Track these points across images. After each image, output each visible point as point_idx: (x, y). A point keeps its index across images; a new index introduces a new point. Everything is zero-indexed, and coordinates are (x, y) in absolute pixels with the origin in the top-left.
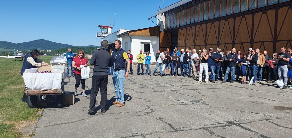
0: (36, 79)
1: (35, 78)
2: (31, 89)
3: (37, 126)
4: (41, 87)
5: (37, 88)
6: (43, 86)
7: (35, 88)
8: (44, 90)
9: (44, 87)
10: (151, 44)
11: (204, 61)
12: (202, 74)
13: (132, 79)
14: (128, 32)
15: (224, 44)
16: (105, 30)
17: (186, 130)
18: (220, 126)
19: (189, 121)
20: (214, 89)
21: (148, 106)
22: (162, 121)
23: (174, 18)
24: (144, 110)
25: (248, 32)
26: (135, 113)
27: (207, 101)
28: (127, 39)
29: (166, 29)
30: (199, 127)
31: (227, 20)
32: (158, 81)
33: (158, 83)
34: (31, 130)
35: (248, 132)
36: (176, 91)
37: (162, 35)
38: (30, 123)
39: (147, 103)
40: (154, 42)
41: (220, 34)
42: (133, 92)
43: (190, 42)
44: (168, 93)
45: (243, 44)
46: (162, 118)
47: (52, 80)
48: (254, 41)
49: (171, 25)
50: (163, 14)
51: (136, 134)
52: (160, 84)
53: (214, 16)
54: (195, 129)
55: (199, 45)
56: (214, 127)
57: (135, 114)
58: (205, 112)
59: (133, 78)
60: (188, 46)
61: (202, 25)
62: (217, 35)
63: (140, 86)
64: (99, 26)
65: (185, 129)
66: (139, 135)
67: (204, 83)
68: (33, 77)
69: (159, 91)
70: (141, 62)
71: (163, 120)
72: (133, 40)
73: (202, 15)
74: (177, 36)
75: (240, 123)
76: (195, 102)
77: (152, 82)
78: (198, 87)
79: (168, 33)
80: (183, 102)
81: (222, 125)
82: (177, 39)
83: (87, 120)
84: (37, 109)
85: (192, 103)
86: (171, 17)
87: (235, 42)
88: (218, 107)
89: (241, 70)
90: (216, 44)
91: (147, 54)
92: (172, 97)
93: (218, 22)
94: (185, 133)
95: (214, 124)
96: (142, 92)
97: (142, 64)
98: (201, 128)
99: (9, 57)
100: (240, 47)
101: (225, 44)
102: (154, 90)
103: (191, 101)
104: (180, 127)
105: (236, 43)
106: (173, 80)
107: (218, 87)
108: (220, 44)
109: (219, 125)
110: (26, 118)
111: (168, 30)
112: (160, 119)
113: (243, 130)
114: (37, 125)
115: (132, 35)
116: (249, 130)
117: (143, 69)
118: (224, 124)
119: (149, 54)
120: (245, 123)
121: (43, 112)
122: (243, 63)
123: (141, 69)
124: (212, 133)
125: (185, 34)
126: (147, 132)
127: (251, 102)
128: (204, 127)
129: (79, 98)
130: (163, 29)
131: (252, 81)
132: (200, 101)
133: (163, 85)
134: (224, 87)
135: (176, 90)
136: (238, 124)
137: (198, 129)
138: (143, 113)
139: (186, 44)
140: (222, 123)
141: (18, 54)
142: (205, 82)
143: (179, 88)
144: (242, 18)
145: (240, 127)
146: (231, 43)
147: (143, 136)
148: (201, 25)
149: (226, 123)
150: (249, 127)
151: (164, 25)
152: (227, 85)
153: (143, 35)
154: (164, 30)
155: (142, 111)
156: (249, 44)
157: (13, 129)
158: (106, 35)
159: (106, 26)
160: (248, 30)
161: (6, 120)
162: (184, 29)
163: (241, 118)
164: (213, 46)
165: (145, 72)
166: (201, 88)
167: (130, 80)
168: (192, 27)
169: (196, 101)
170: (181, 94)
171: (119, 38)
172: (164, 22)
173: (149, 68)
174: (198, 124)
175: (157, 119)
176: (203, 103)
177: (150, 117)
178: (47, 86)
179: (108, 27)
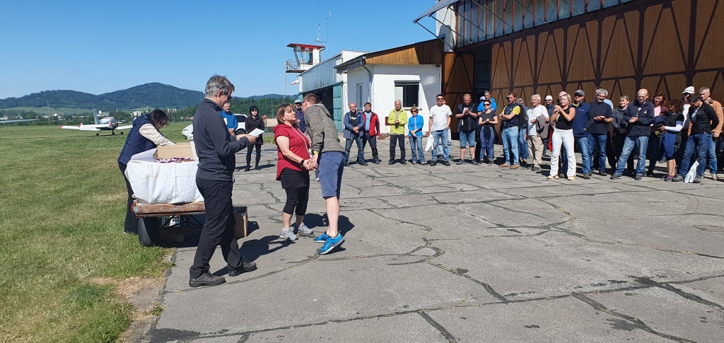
1: (154, 175)
2: (148, 203)
3: (166, 290)
4: (169, 197)
5: (160, 199)
6: (173, 195)
7: (156, 199)
8: (176, 204)
9: (176, 197)
10: (420, 85)
11: (563, 124)
12: (558, 158)
13: (377, 175)
14: (364, 58)
15: (612, 79)
16: (306, 55)
17: (530, 300)
18: (616, 290)
19: (536, 277)
20: (593, 195)
21: (425, 240)
22: (466, 276)
23: (481, 16)
24: (416, 250)
25: (680, 44)
26: (395, 257)
27: (578, 226)
28: (361, 74)
29: (459, 46)
30: (563, 291)
31: (621, 16)
32: (444, 179)
33: (445, 182)
34: (152, 298)
35: (695, 304)
36: (493, 203)
37: (449, 60)
38: (148, 281)
39: (423, 233)
40: (429, 80)
41: (603, 53)
42: (385, 205)
43: (524, 77)
44: (473, 207)
45: (666, 76)
46: (466, 271)
48: (697, 68)
49: (471, 35)
50: (452, 7)
51: (405, 310)
52: (450, 185)
53: (586, 6)
54: (554, 298)
55: (545, 84)
56: (601, 292)
57: (397, 260)
58: (574, 254)
59: (379, 171)
60: (517, 87)
61: (555, 31)
62: (595, 56)
63: (400, 191)
64: (291, 46)
65: (527, 296)
66: (412, 312)
67: (563, 181)
68: (150, 174)
69: (450, 203)
70: (398, 132)
71: (468, 274)
72: (376, 77)
73: (553, 6)
74: (489, 62)
75: (672, 283)
76: (544, 228)
77: (430, 180)
78: (548, 190)
79: (464, 55)
80: (515, 229)
81: (623, 285)
82: (488, 71)
83: (282, 273)
84: (161, 250)
85: (538, 231)
86: (472, 14)
87: (644, 73)
88: (606, 240)
89: (663, 145)
90: (592, 81)
91: (412, 112)
92: (485, 218)
93: (596, 23)
94: (528, 306)
95: (601, 285)
96: (407, 205)
97: (402, 137)
98: (567, 294)
99: (83, 127)
100: (657, 85)
101: (617, 79)
102: (436, 200)
103: (535, 227)
104: (515, 292)
105: (646, 76)
106: (483, 174)
107: (601, 191)
108: (603, 79)
109: (616, 286)
110: (140, 271)
111: (464, 47)
112: (461, 272)
113: (680, 299)
114: (165, 287)
115: (373, 65)
116: (698, 299)
117: (403, 149)
118: (628, 285)
119: (417, 111)
120: (685, 282)
121: (174, 257)
122: (667, 128)
123: (398, 148)
124: (598, 306)
125: (509, 57)
126: (431, 304)
127: (694, 226)
128: (575, 291)
129: (256, 222)
130: (451, 45)
131: (692, 174)
132: (559, 226)
133: (459, 187)
134: (617, 190)
135: (494, 201)
136: (667, 283)
137: (561, 297)
138: (414, 258)
139: (512, 82)
140: (622, 282)
141: (104, 120)
142: (566, 177)
143: (500, 195)
144: (663, 7)
145: (673, 293)
146: (631, 77)
147: (423, 312)
148: (551, 33)
149: (631, 280)
150: (698, 293)
151: (454, 34)
152: (624, 183)
153: (402, 62)
154: (455, 49)
155: (413, 251)
156: (683, 78)
157: (112, 296)
158: (307, 67)
159: (308, 46)
160: (680, 41)
161: (94, 275)
162: (507, 44)
163: (673, 269)
164: (583, 84)
165: (409, 155)
166: (558, 193)
167: (373, 177)
168: (528, 38)
169: (548, 227)
170: (507, 209)
171: (340, 74)
172: (453, 28)
173: (420, 146)
174: (558, 285)
175: (451, 271)
176: (566, 231)
177: (434, 268)
178: (182, 194)
179: (311, 48)
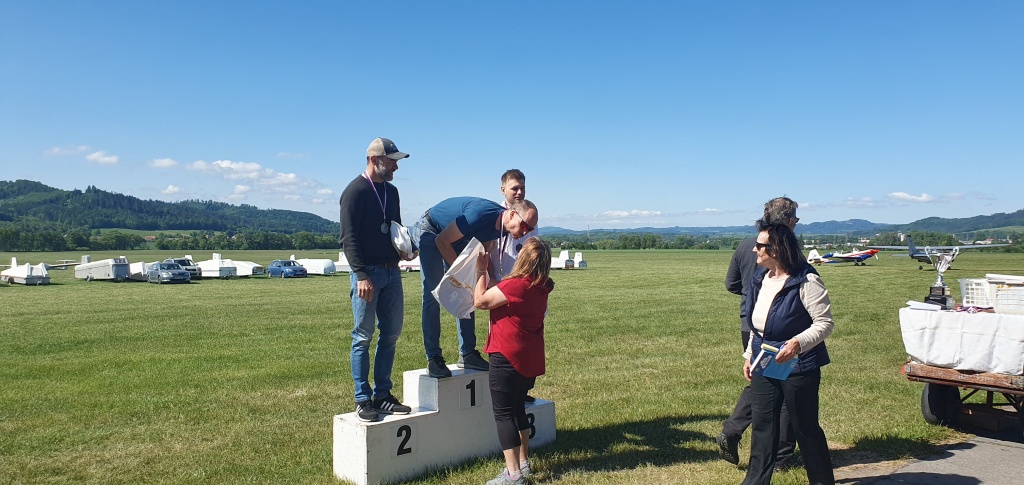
0: (935, 328)
1: (933, 326)
2: (922, 362)
6: (957, 358)
7: (934, 361)
8: (962, 371)
9: (959, 362)
47: (990, 338)
68: (927, 325)
178: (971, 358)
